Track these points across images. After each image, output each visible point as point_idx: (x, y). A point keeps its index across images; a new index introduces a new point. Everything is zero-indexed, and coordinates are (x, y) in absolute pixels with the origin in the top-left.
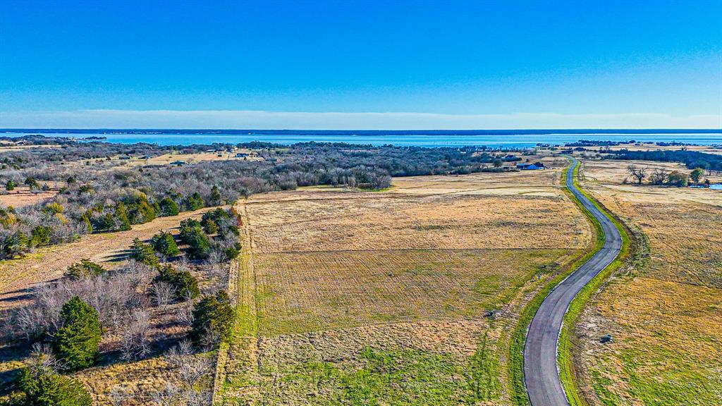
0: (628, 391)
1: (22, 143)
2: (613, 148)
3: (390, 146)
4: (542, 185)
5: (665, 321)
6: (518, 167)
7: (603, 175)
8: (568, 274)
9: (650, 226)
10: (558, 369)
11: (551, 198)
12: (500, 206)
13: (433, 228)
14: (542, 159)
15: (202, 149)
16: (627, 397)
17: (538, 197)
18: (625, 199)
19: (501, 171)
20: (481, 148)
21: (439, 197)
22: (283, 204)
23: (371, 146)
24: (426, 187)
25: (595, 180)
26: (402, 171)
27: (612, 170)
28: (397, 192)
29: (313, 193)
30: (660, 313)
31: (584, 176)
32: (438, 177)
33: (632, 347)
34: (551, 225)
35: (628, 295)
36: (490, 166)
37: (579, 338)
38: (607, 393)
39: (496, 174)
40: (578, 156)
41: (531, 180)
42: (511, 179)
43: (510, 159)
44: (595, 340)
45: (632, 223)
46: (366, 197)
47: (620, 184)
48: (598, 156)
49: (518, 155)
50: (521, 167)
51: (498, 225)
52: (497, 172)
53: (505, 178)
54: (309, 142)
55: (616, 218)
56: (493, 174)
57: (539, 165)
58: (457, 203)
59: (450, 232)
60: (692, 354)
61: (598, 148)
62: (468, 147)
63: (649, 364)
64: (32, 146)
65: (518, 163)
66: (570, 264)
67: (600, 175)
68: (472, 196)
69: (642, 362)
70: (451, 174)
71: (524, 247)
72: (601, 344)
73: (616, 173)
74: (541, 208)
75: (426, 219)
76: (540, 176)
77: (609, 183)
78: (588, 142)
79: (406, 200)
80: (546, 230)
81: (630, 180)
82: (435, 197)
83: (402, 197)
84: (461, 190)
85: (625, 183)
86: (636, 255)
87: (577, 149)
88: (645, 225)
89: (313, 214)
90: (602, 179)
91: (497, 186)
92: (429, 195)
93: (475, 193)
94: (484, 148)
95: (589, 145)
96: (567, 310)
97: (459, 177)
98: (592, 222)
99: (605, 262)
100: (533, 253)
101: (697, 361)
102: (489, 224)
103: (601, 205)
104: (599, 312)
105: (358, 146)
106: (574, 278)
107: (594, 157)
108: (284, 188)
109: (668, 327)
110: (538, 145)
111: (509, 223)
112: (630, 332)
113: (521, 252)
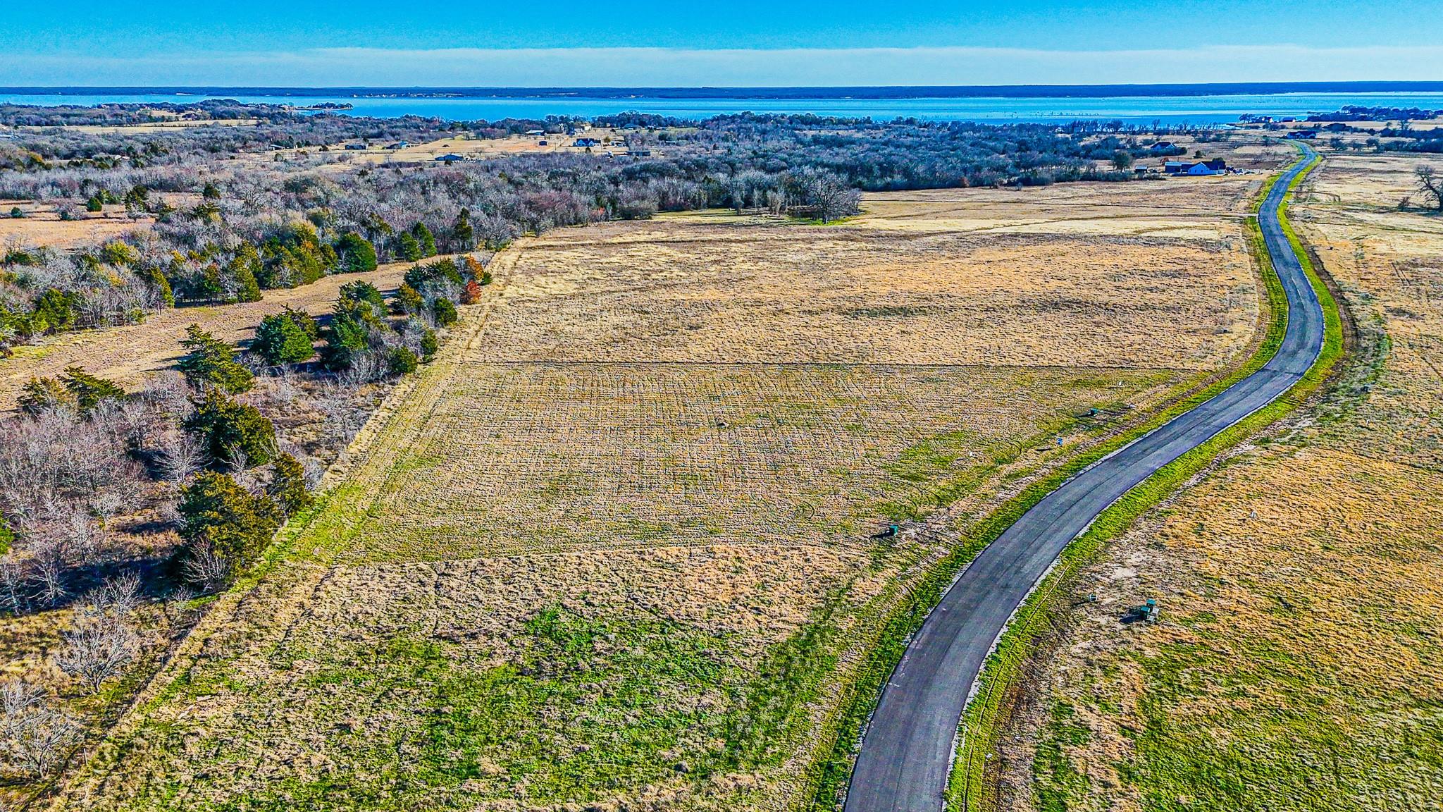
0: (1120, 767)
1: (189, 116)
2: (1417, 126)
3: (910, 122)
4: (1202, 212)
5: (1319, 569)
6: (1169, 169)
7: (1358, 188)
8: (1140, 435)
9: (1412, 316)
10: (974, 690)
11: (1203, 244)
12: (1074, 260)
13: (887, 311)
14: (1238, 151)
15: (517, 128)
16: (1107, 785)
17: (1174, 242)
18: (1381, 248)
19: (1125, 178)
20: (1110, 126)
21: (948, 238)
22: (602, 252)
23: (868, 121)
24: (936, 215)
25: (1337, 199)
26: (898, 178)
27: (1388, 178)
28: (863, 226)
29: (680, 226)
30: (1317, 549)
31: (1312, 191)
32: (976, 191)
33: (1196, 638)
34: (1168, 309)
35: (1261, 494)
36: (1104, 167)
37: (1074, 605)
38: (1060, 769)
39: (1111, 184)
40: (1323, 144)
41: (1181, 200)
42: (1135, 198)
43: (1163, 151)
44: (1111, 614)
45: (1368, 309)
46: (789, 236)
47: (1389, 210)
48: (1370, 143)
49: (1185, 141)
50: (1174, 171)
51: (1043, 308)
52: (1114, 181)
53: (1124, 194)
54: (740, 113)
55: (1338, 294)
56: (1102, 184)
57: (1217, 165)
58: (982, 254)
59: (921, 323)
60: (1347, 669)
61: (1379, 126)
62: (1081, 123)
63: (1216, 690)
64: (203, 122)
65: (1173, 161)
66: (1158, 408)
67: (1350, 190)
68: (1027, 236)
69: (1201, 683)
70: (1010, 184)
71: (1072, 363)
72: (1119, 626)
73: (1392, 184)
74: (1168, 267)
75: (884, 291)
76: (1208, 193)
77: (1366, 208)
78: (1363, 110)
79: (870, 246)
80: (1148, 321)
81: (1418, 200)
82: (940, 239)
83: (868, 239)
84: (1006, 222)
85: (1403, 207)
86: (1335, 390)
87: (1329, 128)
88: (1400, 312)
89: (646, 275)
90: (1354, 198)
91: (1096, 214)
92: (929, 235)
93: (1034, 229)
94: (1116, 125)
95: (1363, 119)
96: (1085, 530)
97: (1024, 193)
98: (1271, 303)
99: (1245, 407)
100: (1087, 377)
101: (1351, 690)
102: (1024, 305)
103: (1316, 260)
104: (1160, 540)
105: (841, 122)
106: (1147, 445)
107: (1359, 146)
108: (628, 215)
109: (1320, 586)
110: (1244, 117)
111: (1068, 304)
112: (1210, 596)
113: (1058, 374)
